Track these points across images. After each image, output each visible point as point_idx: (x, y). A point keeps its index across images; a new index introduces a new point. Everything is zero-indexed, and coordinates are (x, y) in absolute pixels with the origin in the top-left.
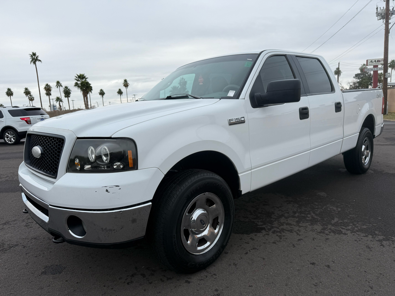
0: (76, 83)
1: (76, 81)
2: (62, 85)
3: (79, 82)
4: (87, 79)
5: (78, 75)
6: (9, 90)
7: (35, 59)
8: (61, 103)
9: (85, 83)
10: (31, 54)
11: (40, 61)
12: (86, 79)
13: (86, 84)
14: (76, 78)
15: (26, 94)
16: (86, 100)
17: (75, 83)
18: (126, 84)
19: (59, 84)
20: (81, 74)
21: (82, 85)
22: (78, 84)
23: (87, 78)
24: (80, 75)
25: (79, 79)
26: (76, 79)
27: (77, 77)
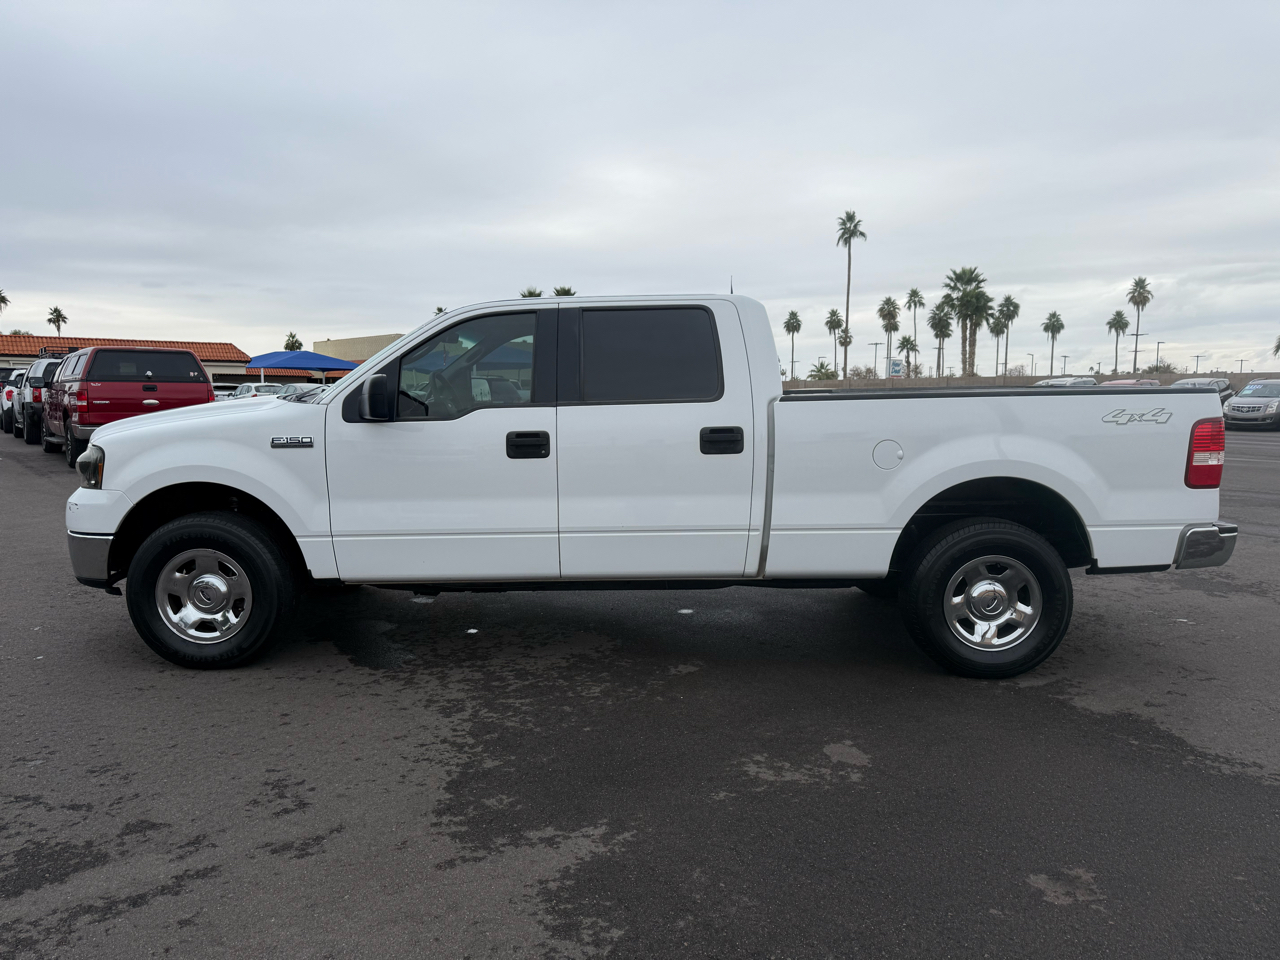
0: (948, 297)
1: (947, 291)
2: (924, 301)
3: (955, 295)
4: (982, 284)
5: (955, 273)
6: (793, 315)
7: (850, 230)
8: (912, 354)
9: (972, 297)
10: (844, 216)
11: (862, 234)
12: (980, 282)
13: (974, 300)
14: (948, 281)
15: (830, 329)
16: (968, 348)
17: (944, 297)
18: (1140, 293)
19: (917, 299)
20: (968, 267)
21: (961, 306)
22: (953, 300)
23: (983, 281)
24: (964, 271)
25: (959, 285)
26: (947, 285)
27: (953, 276)
